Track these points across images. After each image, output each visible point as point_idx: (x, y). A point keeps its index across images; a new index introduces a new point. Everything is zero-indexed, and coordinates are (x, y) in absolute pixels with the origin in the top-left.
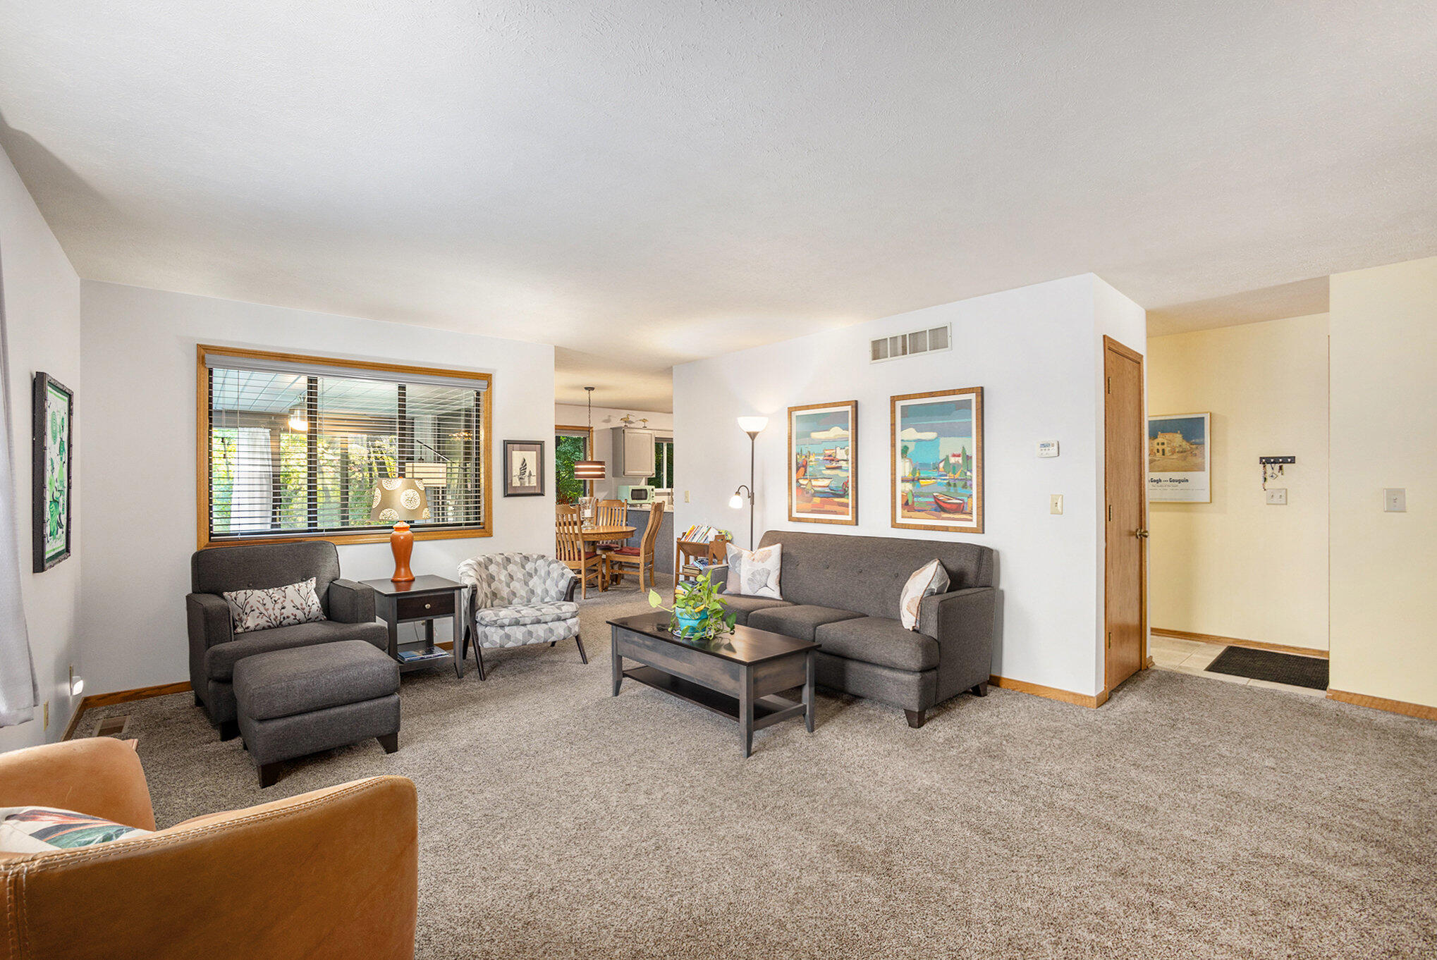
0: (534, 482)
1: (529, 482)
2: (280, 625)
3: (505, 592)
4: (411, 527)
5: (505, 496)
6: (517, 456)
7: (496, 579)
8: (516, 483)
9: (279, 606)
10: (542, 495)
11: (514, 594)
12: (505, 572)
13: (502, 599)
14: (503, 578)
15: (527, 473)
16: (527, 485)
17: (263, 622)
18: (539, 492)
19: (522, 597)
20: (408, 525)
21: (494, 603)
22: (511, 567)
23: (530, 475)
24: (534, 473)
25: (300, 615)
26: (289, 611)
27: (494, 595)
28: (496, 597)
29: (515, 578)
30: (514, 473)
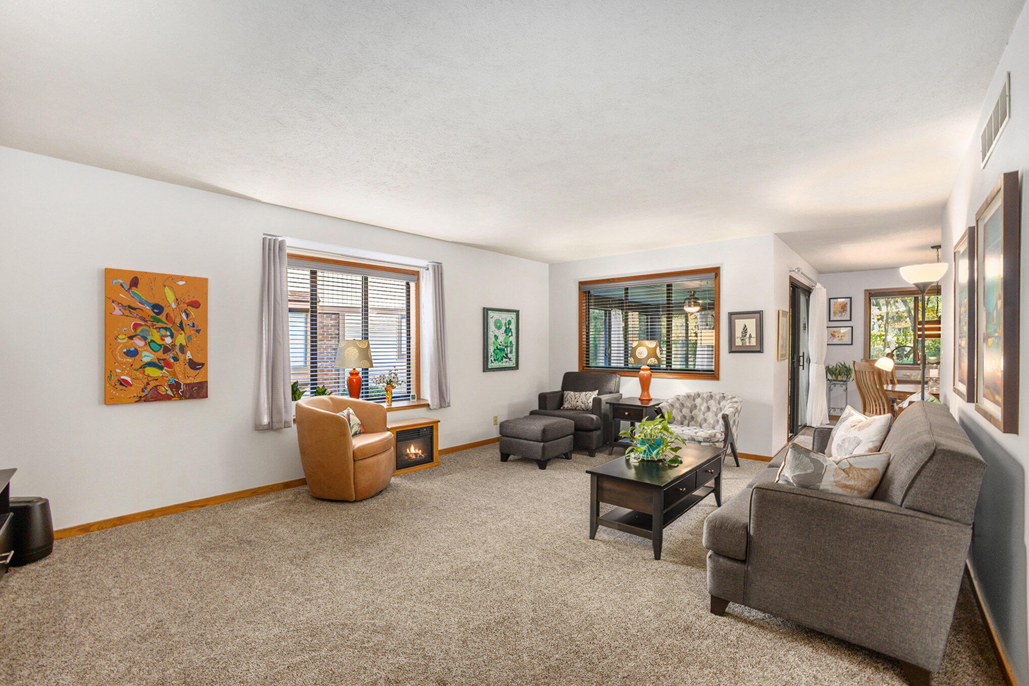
0: (753, 342)
1: (750, 342)
2: (576, 409)
3: (700, 418)
4: (651, 369)
5: (730, 353)
6: (739, 324)
7: (698, 408)
8: (738, 342)
9: (576, 400)
10: (761, 351)
11: (705, 420)
12: (705, 405)
13: (697, 422)
14: (703, 408)
15: (748, 336)
16: (748, 344)
17: (569, 406)
18: (759, 349)
19: (710, 424)
20: (649, 368)
21: (690, 423)
22: (712, 402)
23: (750, 337)
24: (754, 335)
25: (583, 406)
26: (579, 404)
27: (692, 418)
28: (693, 420)
29: (711, 410)
30: (737, 336)
